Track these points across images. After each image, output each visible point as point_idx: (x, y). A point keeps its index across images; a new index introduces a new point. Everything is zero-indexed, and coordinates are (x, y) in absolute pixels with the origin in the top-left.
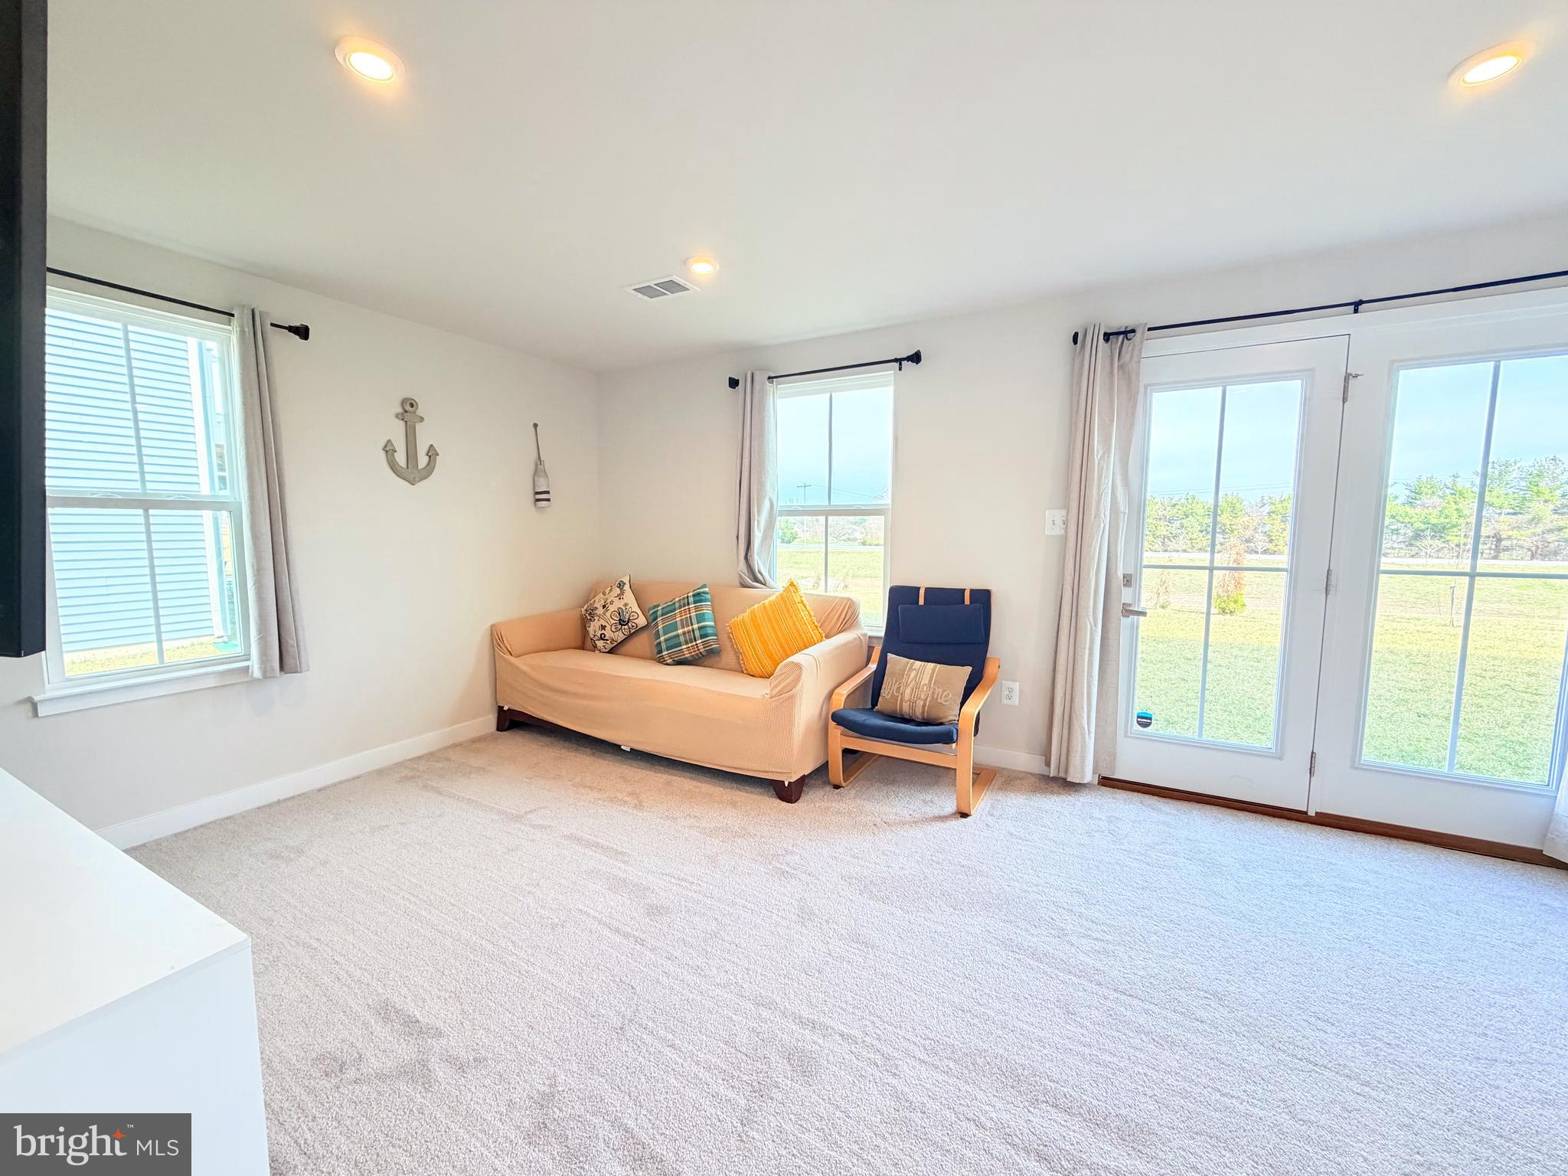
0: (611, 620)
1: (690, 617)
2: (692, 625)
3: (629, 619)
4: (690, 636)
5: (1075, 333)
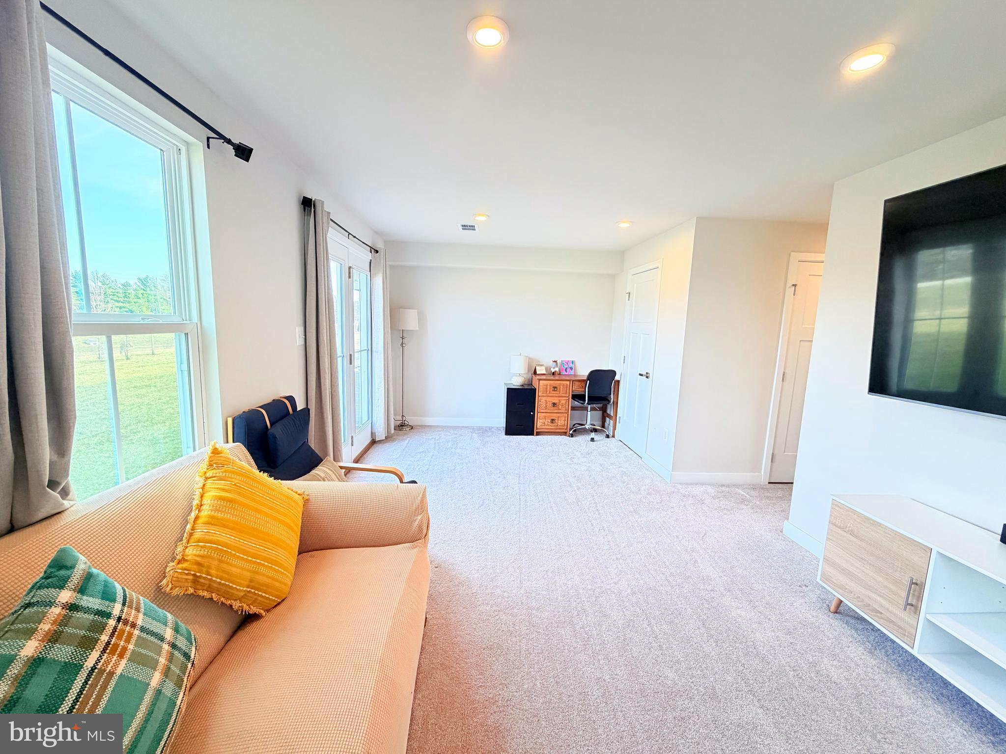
5: (304, 197)
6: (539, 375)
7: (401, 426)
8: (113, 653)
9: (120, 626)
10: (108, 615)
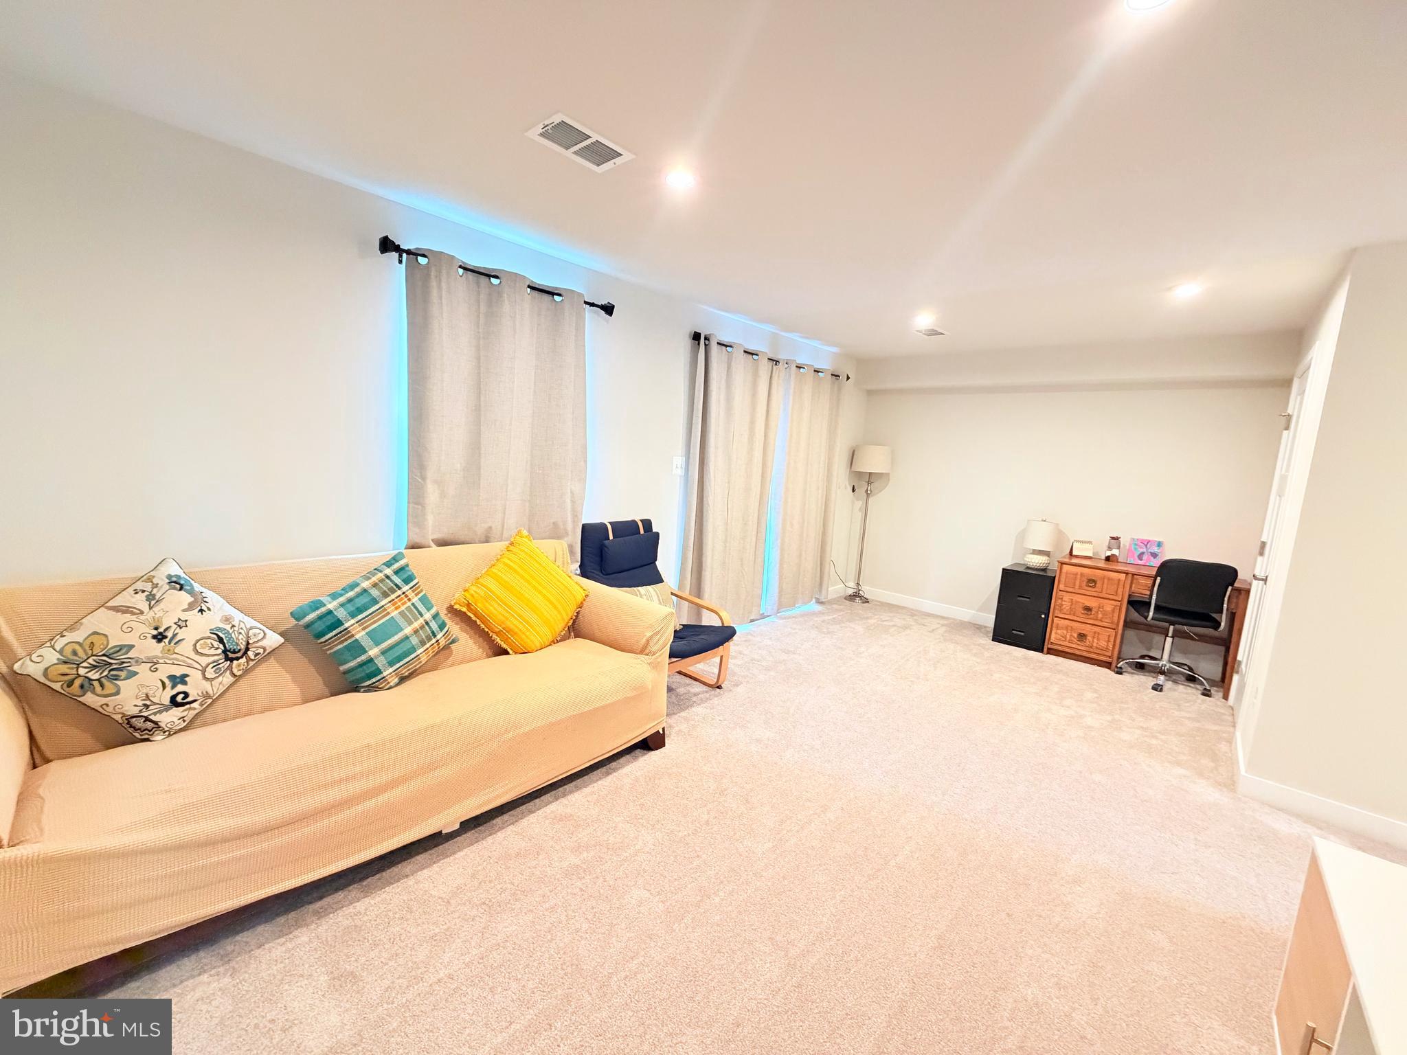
0: (197, 658)
1: (413, 604)
2: (421, 615)
3: (248, 643)
4: (425, 632)
5: (695, 332)
6: (1077, 557)
7: (855, 596)
8: (393, 605)
9: (403, 596)
10: (400, 588)
